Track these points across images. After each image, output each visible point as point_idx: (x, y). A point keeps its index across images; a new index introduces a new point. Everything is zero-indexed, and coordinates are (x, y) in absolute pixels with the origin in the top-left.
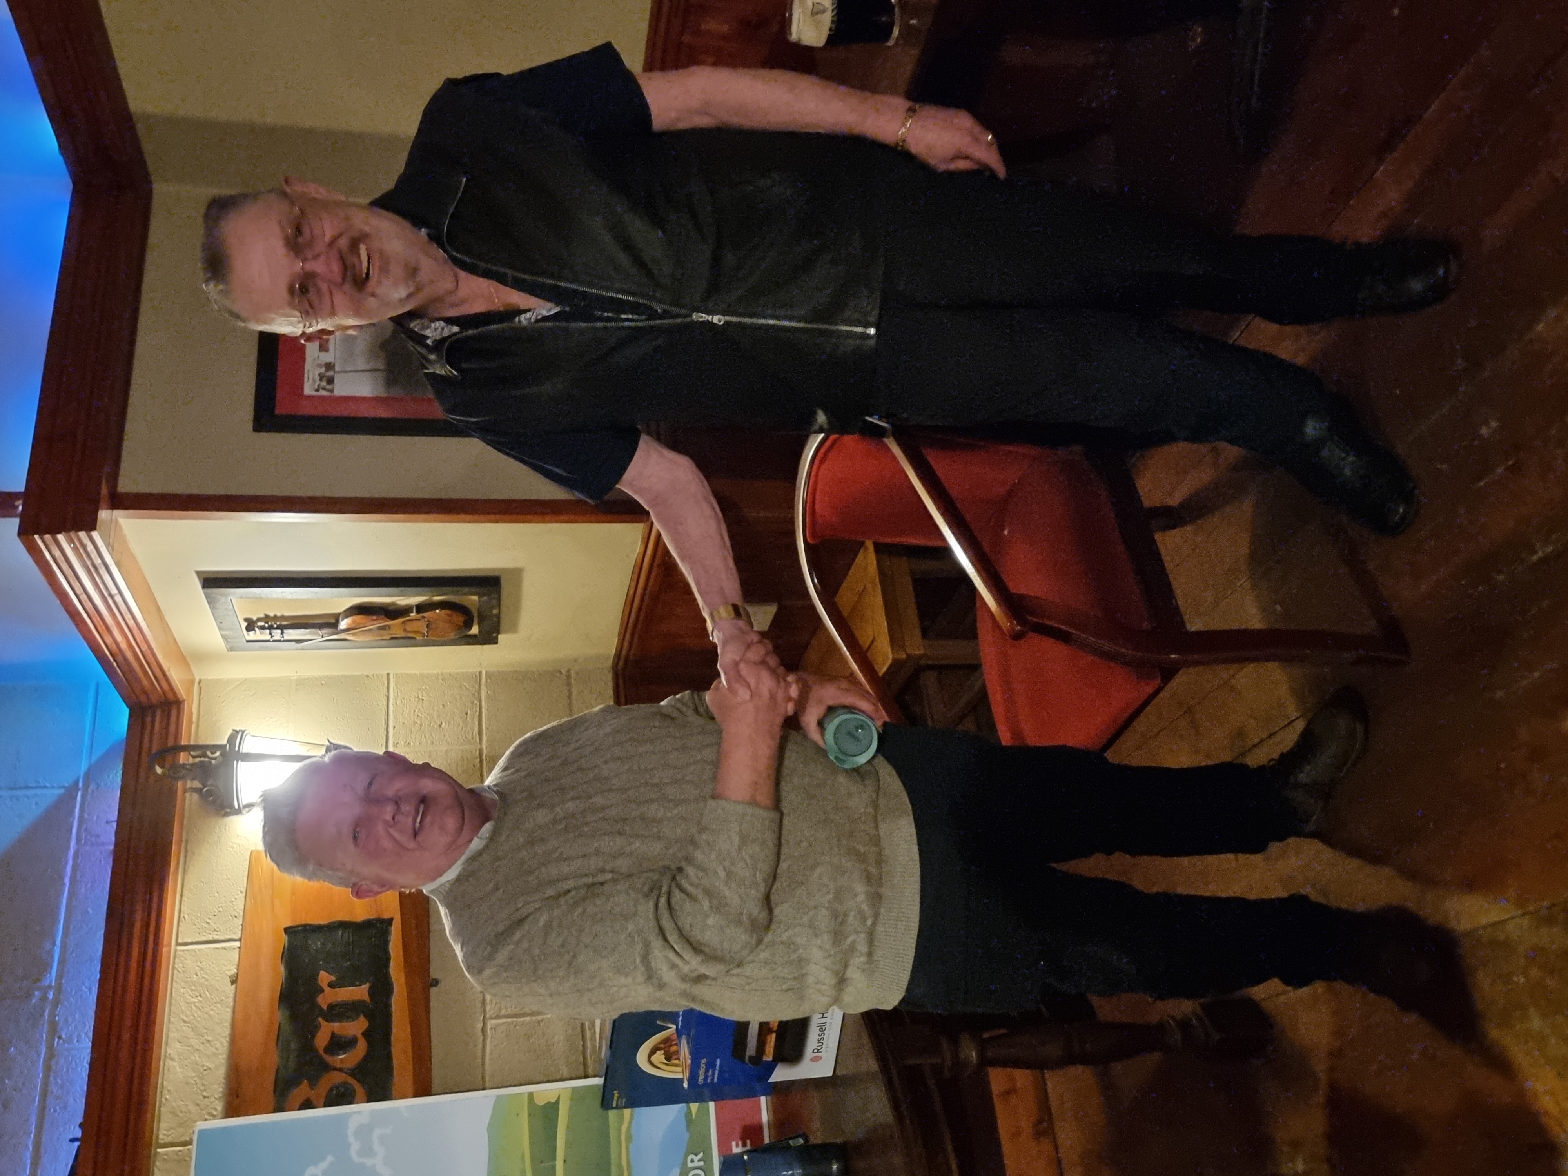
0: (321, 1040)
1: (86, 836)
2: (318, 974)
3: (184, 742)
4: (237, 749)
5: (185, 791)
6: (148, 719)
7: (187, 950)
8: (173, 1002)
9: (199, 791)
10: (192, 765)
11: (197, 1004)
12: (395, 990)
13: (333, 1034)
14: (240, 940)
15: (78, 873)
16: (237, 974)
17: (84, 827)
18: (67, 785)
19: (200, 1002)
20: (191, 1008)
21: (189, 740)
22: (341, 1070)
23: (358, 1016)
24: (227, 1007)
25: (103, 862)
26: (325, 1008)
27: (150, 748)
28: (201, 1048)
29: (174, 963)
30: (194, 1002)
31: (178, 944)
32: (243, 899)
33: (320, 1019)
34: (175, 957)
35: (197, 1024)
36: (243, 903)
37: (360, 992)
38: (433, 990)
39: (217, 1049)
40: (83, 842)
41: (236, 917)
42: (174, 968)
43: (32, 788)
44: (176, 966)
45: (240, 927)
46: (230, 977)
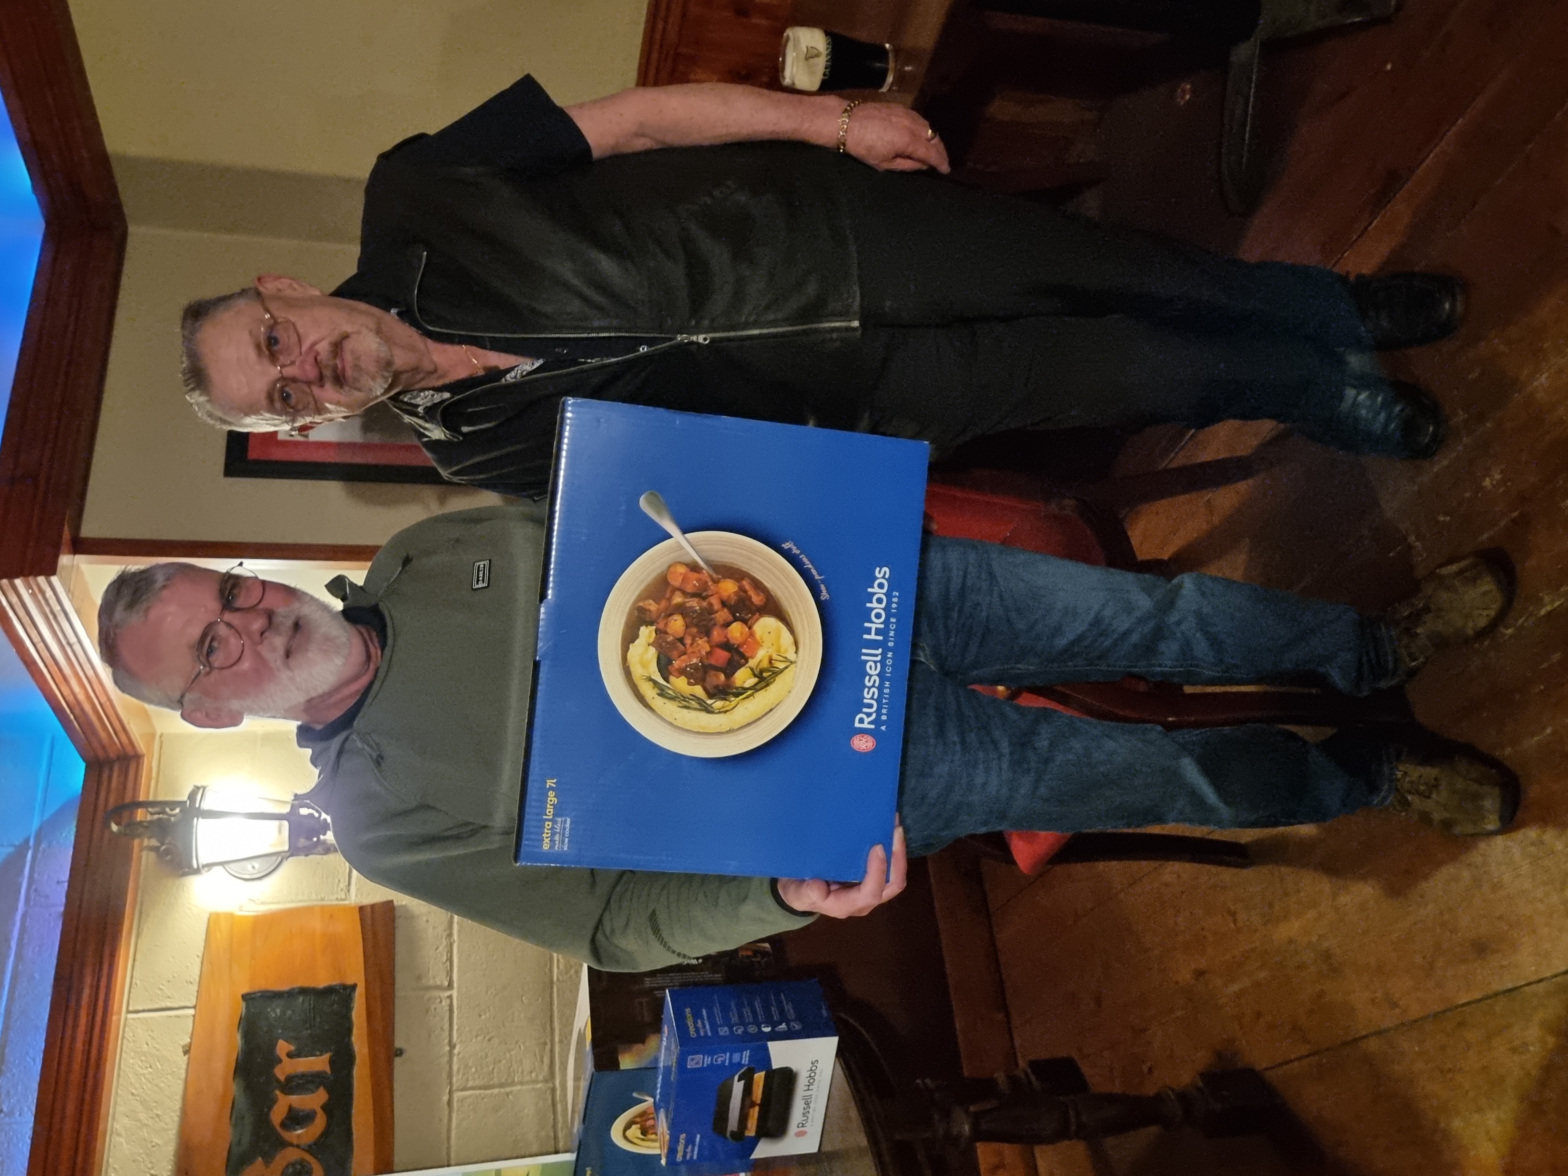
0: (278, 1114)
1: (35, 898)
2: (276, 1043)
3: (142, 798)
4: (197, 805)
5: (141, 850)
6: (105, 775)
7: (138, 1019)
8: (121, 1073)
9: (156, 849)
10: (151, 822)
11: (147, 1076)
12: (358, 1061)
13: (291, 1108)
14: (195, 1007)
15: (26, 936)
16: (190, 1044)
17: (34, 887)
18: (17, 843)
19: (150, 1073)
20: (141, 1079)
21: (148, 796)
22: (298, 1146)
23: (318, 1088)
24: (179, 1079)
25: (52, 923)
26: (282, 1078)
27: (106, 806)
28: (150, 1122)
29: (124, 1032)
30: (144, 1074)
31: (128, 1012)
32: (199, 964)
33: (277, 1092)
34: (125, 1026)
35: (145, 1097)
36: (199, 968)
37: (319, 1063)
38: (397, 1061)
39: (166, 1124)
40: (32, 903)
41: (191, 983)
42: (123, 1038)
44: (126, 1035)
45: (196, 994)
46: (183, 1047)
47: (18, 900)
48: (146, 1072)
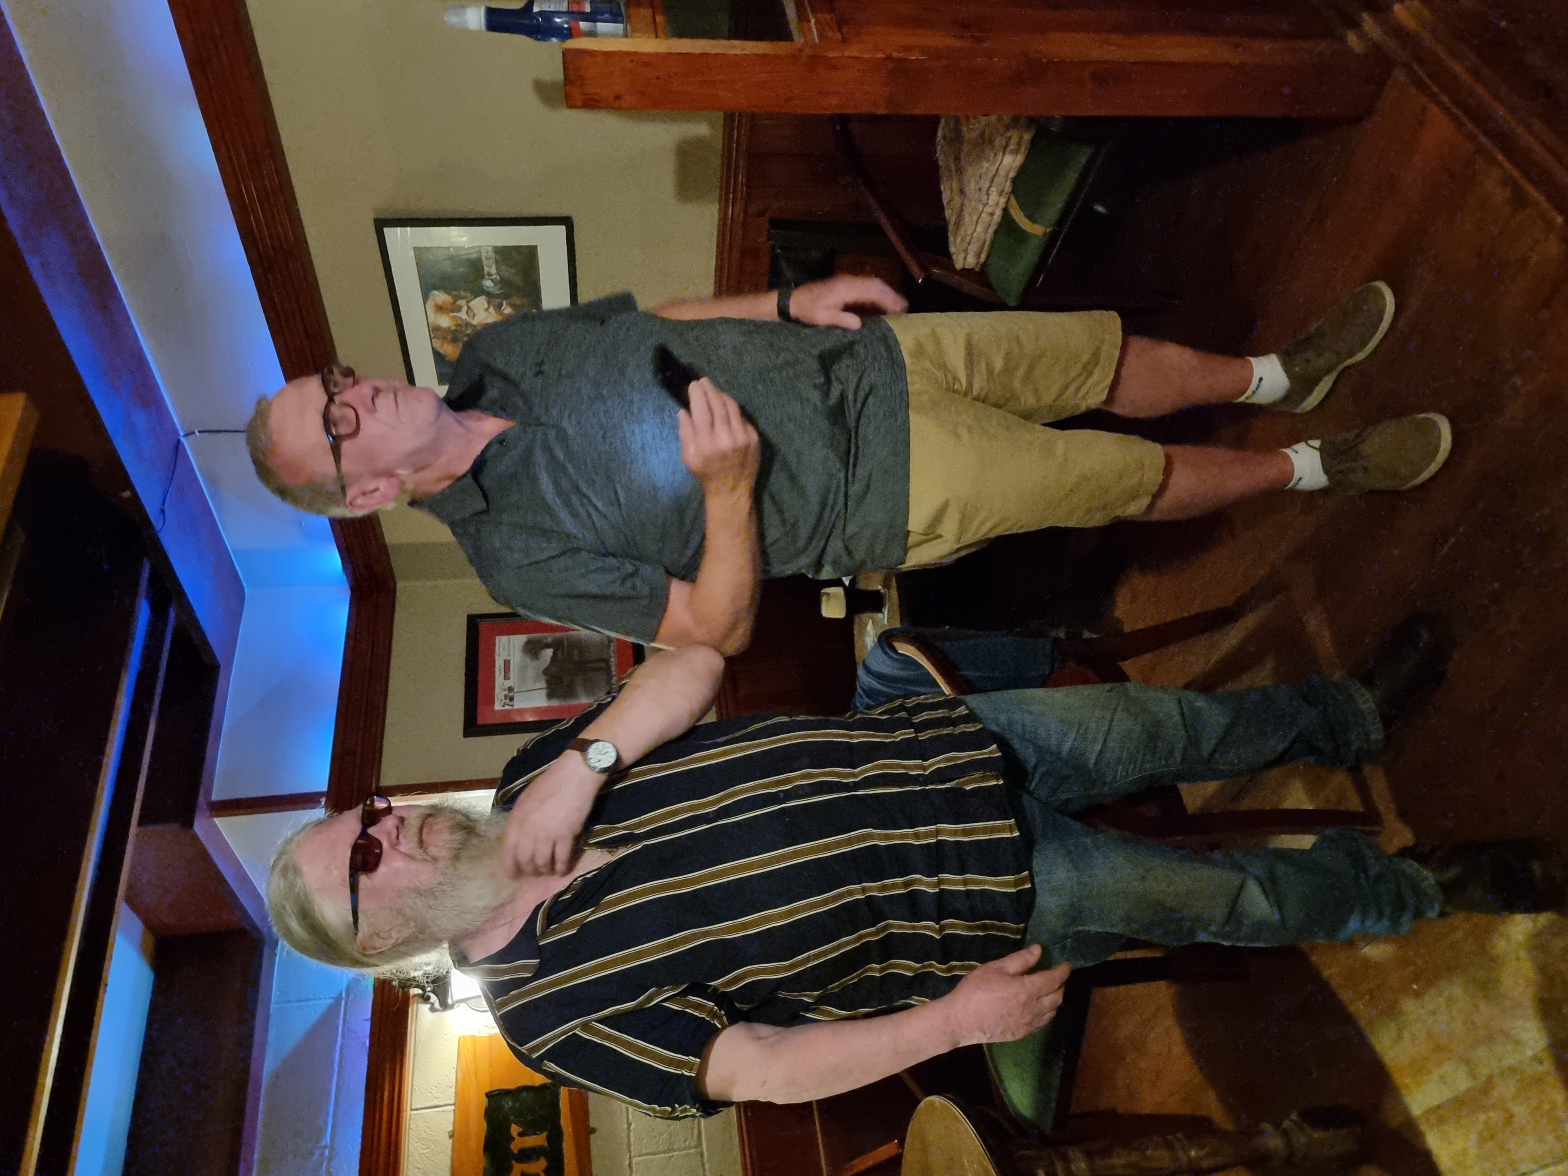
1: (348, 1033)
2: (510, 1127)
7: (418, 1114)
8: (410, 1153)
11: (427, 1155)
12: (566, 1137)
13: (522, 1172)
14: (454, 1104)
15: (343, 1059)
16: (453, 1131)
17: (347, 1026)
18: (334, 996)
19: (428, 1153)
20: (422, 1157)
23: (540, 1157)
24: (447, 1156)
26: (515, 1151)
29: (409, 1124)
31: (412, 1110)
32: (455, 1073)
33: (513, 1161)
34: (410, 1120)
35: (426, 1170)
36: (456, 1076)
37: (540, 1140)
38: (592, 1136)
40: (346, 1038)
41: (450, 1086)
42: (409, 1128)
43: (312, 999)
44: (411, 1126)
45: (454, 1094)
46: (449, 1133)
47: (337, 1036)
48: (425, 1152)
